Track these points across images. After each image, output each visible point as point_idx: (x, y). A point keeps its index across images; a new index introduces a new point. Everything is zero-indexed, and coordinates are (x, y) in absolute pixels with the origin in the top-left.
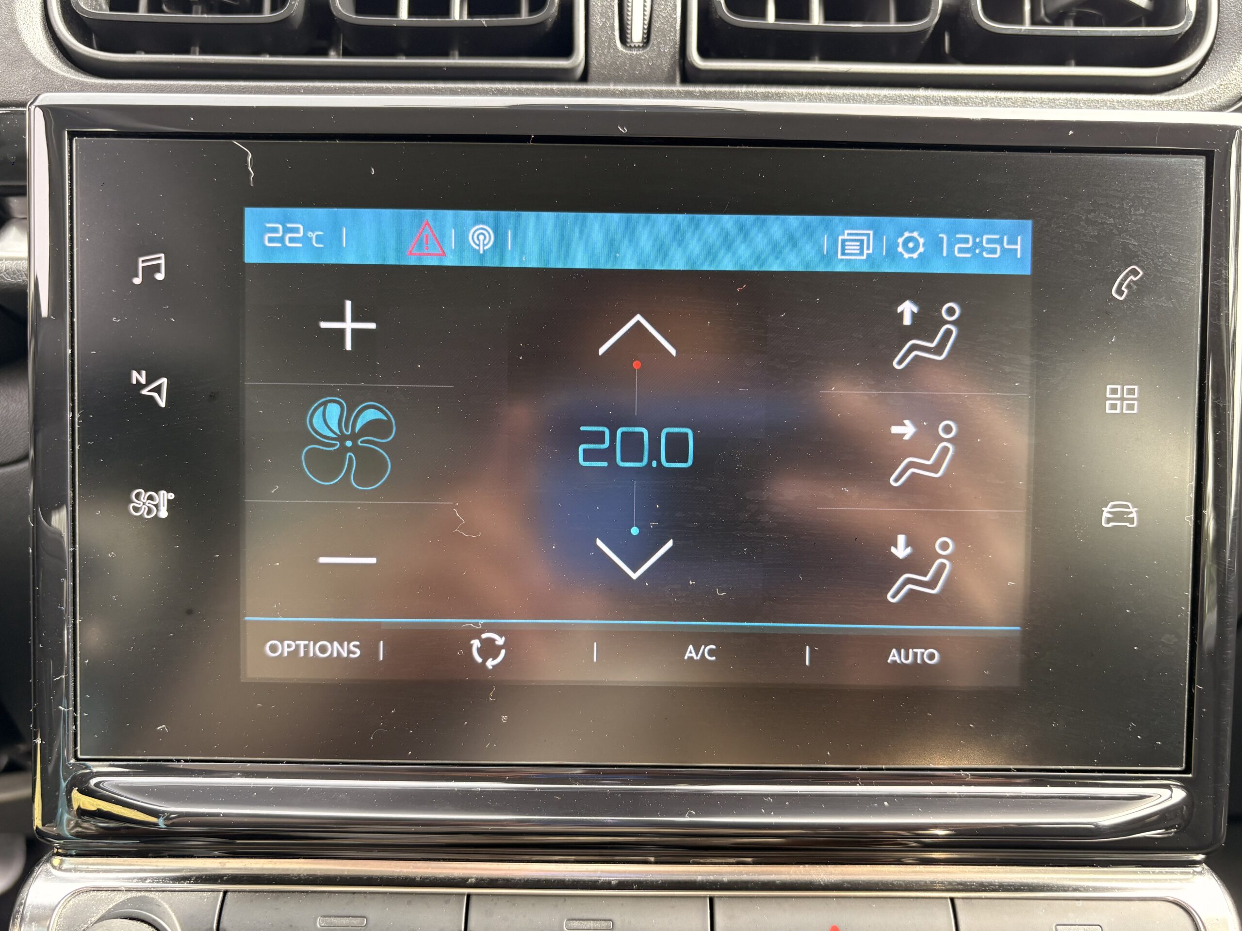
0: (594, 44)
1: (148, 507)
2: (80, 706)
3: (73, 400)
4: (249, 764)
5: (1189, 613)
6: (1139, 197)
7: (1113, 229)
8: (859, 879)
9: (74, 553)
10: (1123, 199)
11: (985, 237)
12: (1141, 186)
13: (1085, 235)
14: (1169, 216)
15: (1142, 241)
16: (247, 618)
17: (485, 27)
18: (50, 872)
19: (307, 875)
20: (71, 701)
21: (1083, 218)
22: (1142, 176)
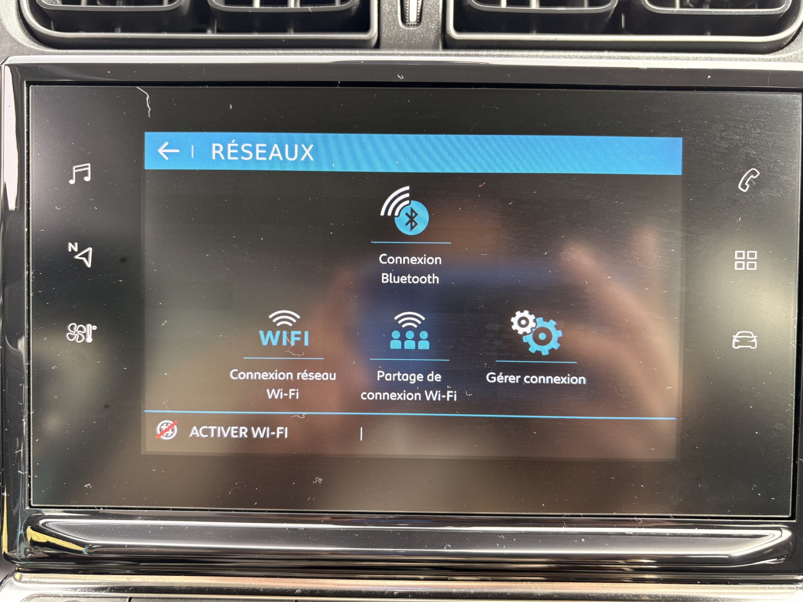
0: (384, 23)
1: (79, 335)
2: (33, 471)
3: (28, 263)
4: (146, 511)
5: (794, 408)
6: (756, 121)
7: (738, 144)
8: (565, 592)
9: (29, 366)
10: (745, 123)
12: (758, 113)
13: (719, 147)
14: (778, 134)
15: (759, 151)
16: (146, 411)
17: (310, 12)
18: (13, 583)
19: (186, 587)
20: (26, 468)
21: (718, 135)
22: (758, 106)
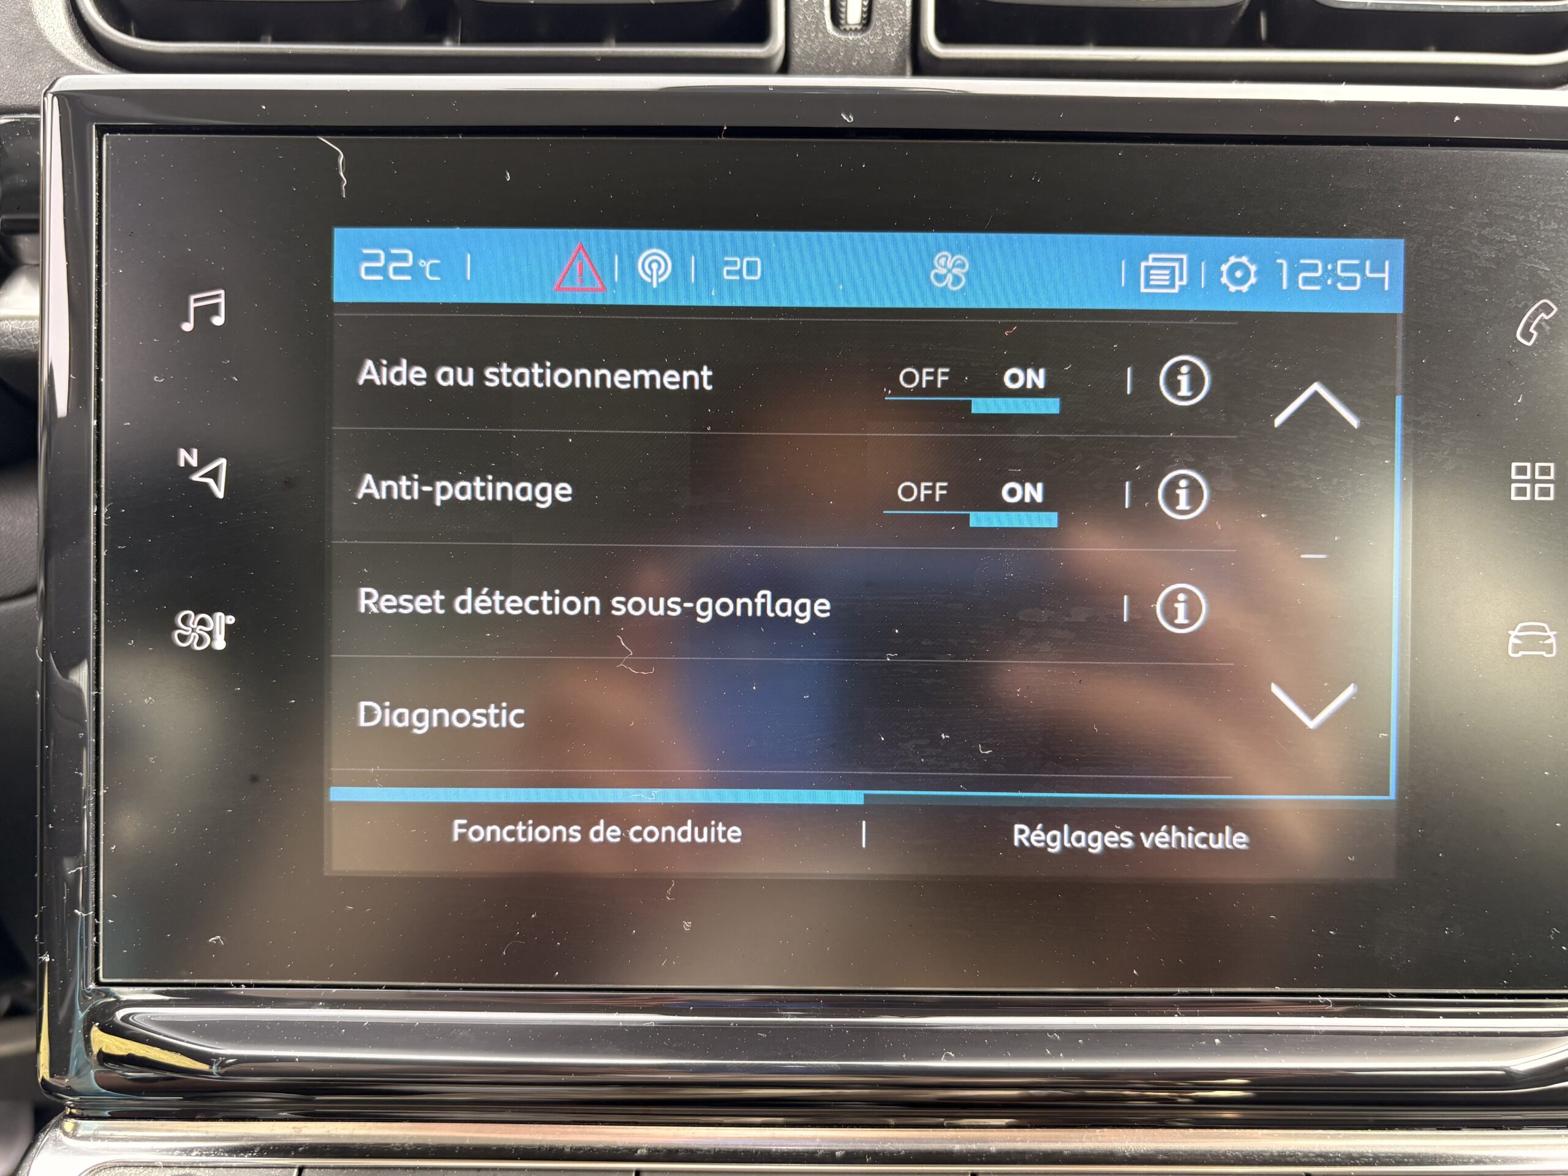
0: (796, 27)
1: (199, 635)
2: (104, 909)
3: (98, 490)
4: (334, 990)
6: (1549, 205)
7: (1516, 250)
8: (1180, 1148)
9: (97, 697)
10: (1529, 209)
11: (1340, 263)
12: (1552, 192)
13: (1479, 258)
15: (1556, 266)
17: (651, 4)
18: (61, 1141)
19: (414, 1145)
20: (91, 903)
21: (1476, 234)
22: (1553, 178)
